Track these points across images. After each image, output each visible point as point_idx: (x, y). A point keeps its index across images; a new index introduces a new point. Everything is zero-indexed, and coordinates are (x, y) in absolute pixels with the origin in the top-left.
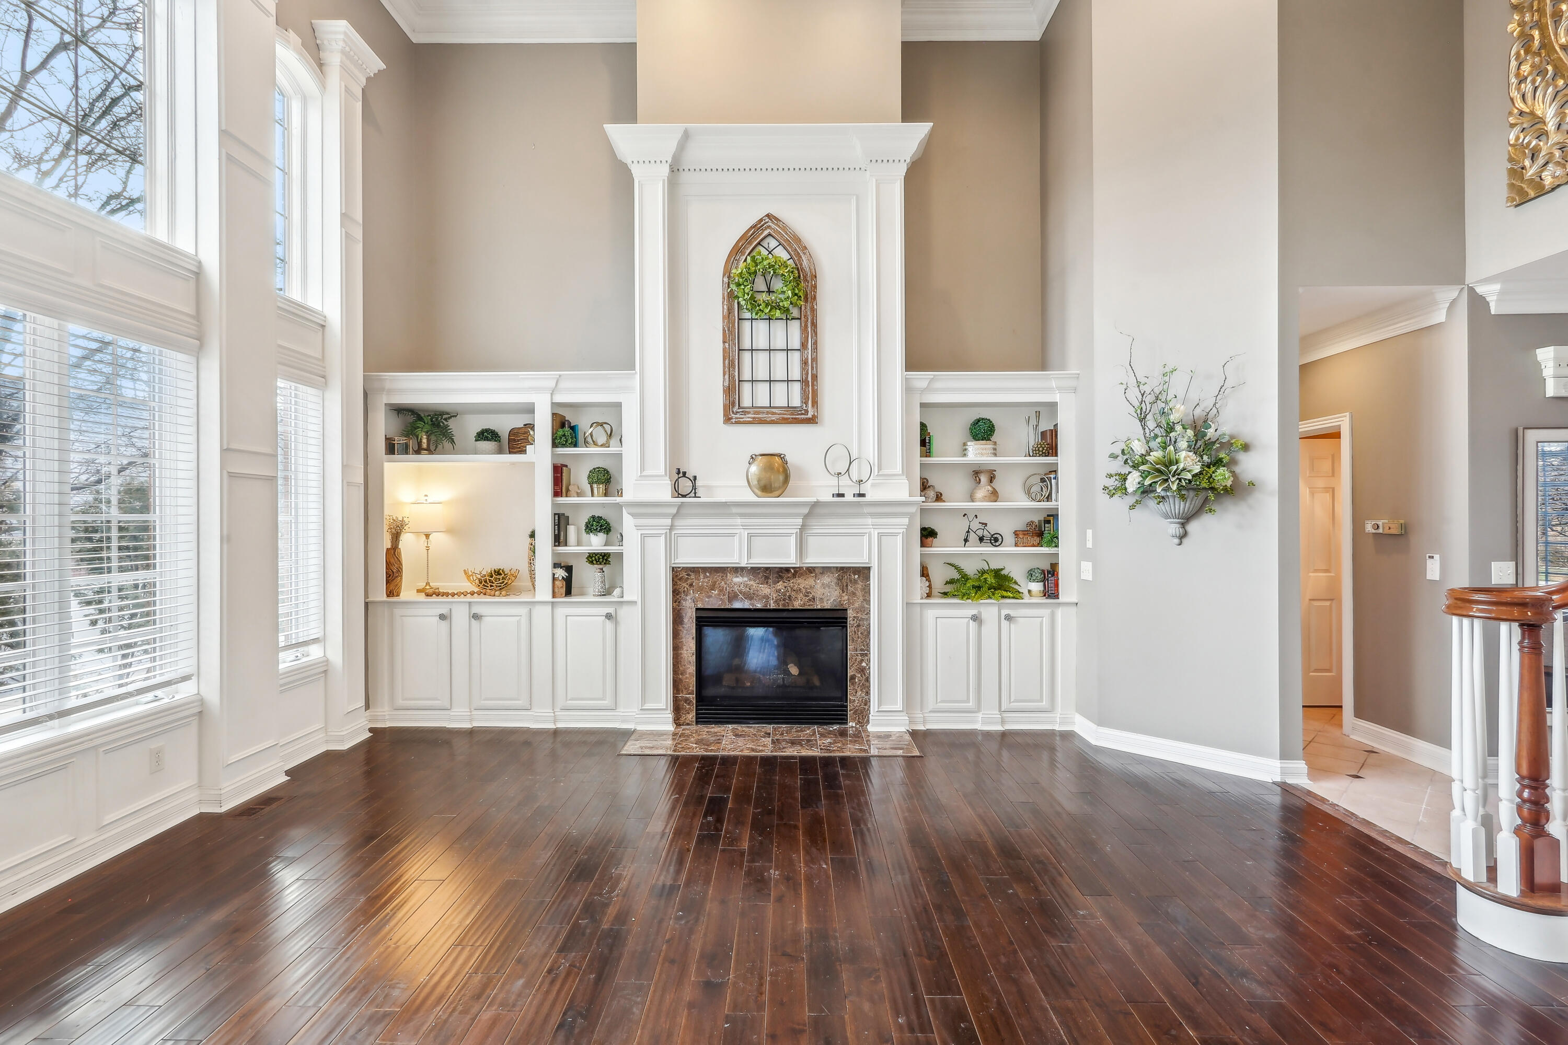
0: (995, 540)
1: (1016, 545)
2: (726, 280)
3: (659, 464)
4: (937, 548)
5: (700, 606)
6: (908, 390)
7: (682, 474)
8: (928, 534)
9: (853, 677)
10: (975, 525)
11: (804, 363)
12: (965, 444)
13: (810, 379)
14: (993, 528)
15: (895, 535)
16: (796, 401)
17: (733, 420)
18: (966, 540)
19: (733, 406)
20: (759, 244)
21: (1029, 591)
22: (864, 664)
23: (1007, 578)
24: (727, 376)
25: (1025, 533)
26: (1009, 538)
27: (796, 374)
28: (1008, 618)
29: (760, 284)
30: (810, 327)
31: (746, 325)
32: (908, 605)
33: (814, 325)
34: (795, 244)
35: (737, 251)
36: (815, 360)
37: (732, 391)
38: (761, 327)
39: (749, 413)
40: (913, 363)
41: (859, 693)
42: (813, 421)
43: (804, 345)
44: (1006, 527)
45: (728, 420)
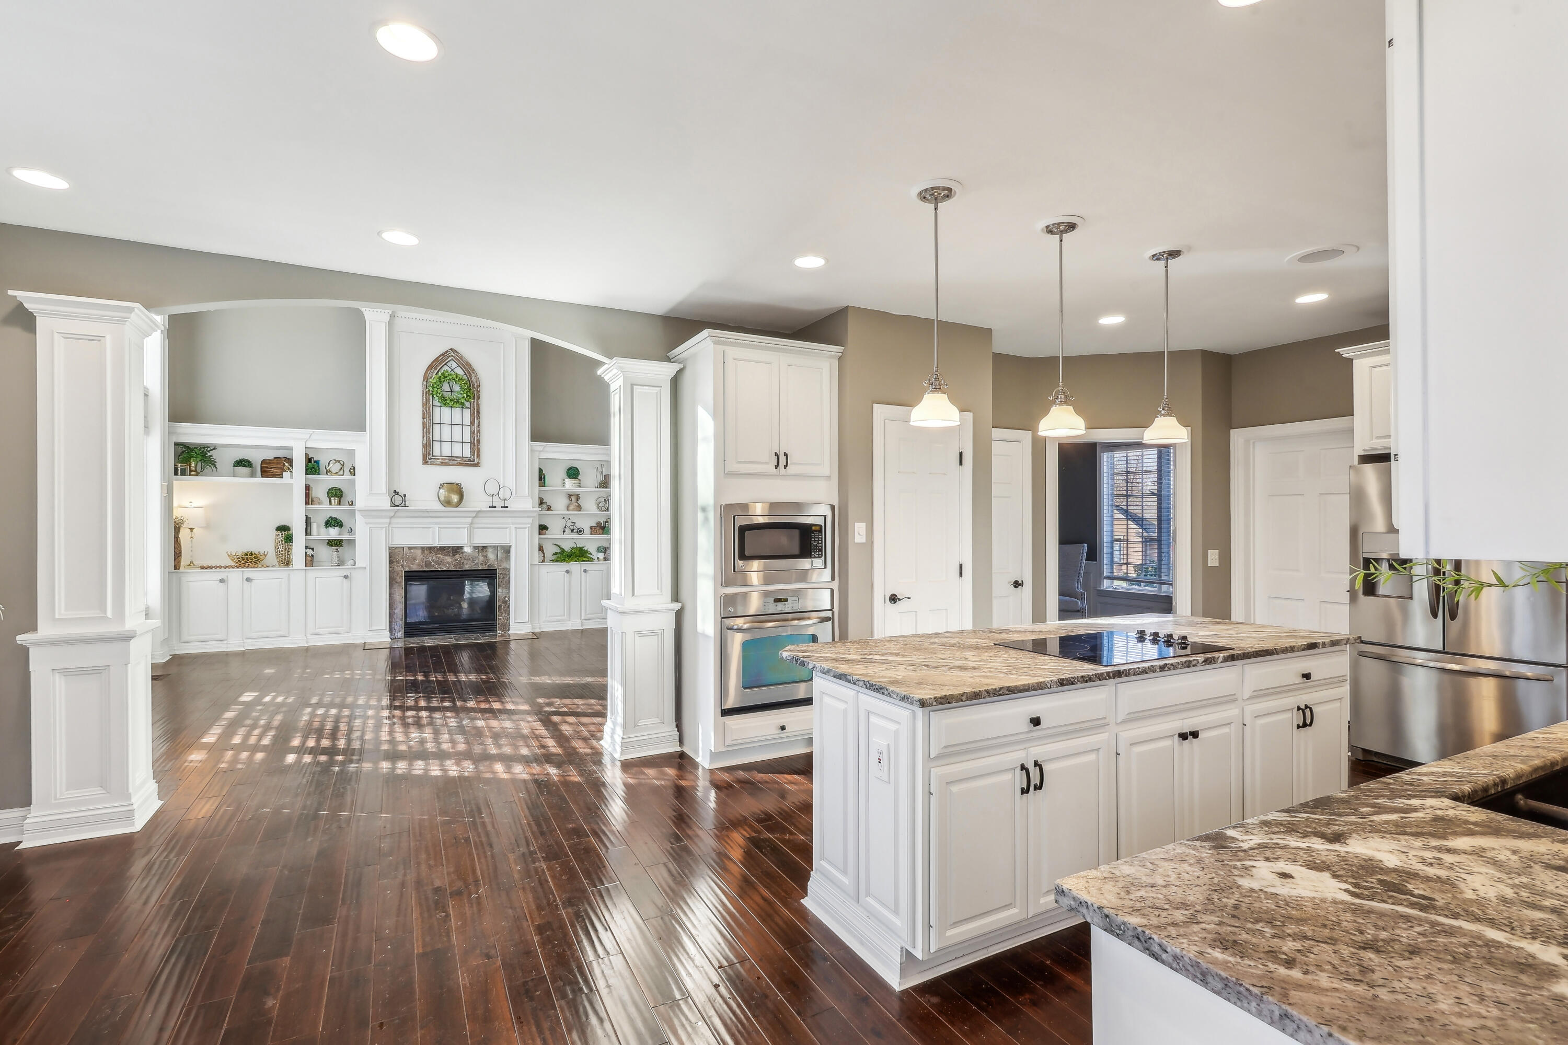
0: (580, 531)
1: (591, 534)
2: (425, 383)
3: (382, 487)
4: (548, 535)
5: (407, 569)
6: (532, 451)
7: (396, 493)
8: (543, 528)
9: (500, 606)
10: (569, 524)
11: (472, 433)
12: (564, 480)
13: (475, 442)
14: (579, 525)
15: (525, 528)
16: (467, 453)
17: (429, 463)
18: (564, 532)
19: (429, 454)
20: (445, 364)
21: (598, 558)
22: (507, 599)
23: (586, 552)
24: (425, 438)
25: (595, 528)
26: (587, 530)
27: (467, 438)
28: (585, 571)
29: (446, 387)
30: (476, 415)
31: (437, 410)
32: (532, 566)
33: (479, 413)
34: (467, 367)
35: (431, 367)
36: (479, 432)
37: (427, 447)
38: (446, 411)
39: (438, 459)
40: (536, 436)
41: (504, 615)
42: (477, 465)
43: (472, 423)
44: (586, 525)
45: (425, 462)
